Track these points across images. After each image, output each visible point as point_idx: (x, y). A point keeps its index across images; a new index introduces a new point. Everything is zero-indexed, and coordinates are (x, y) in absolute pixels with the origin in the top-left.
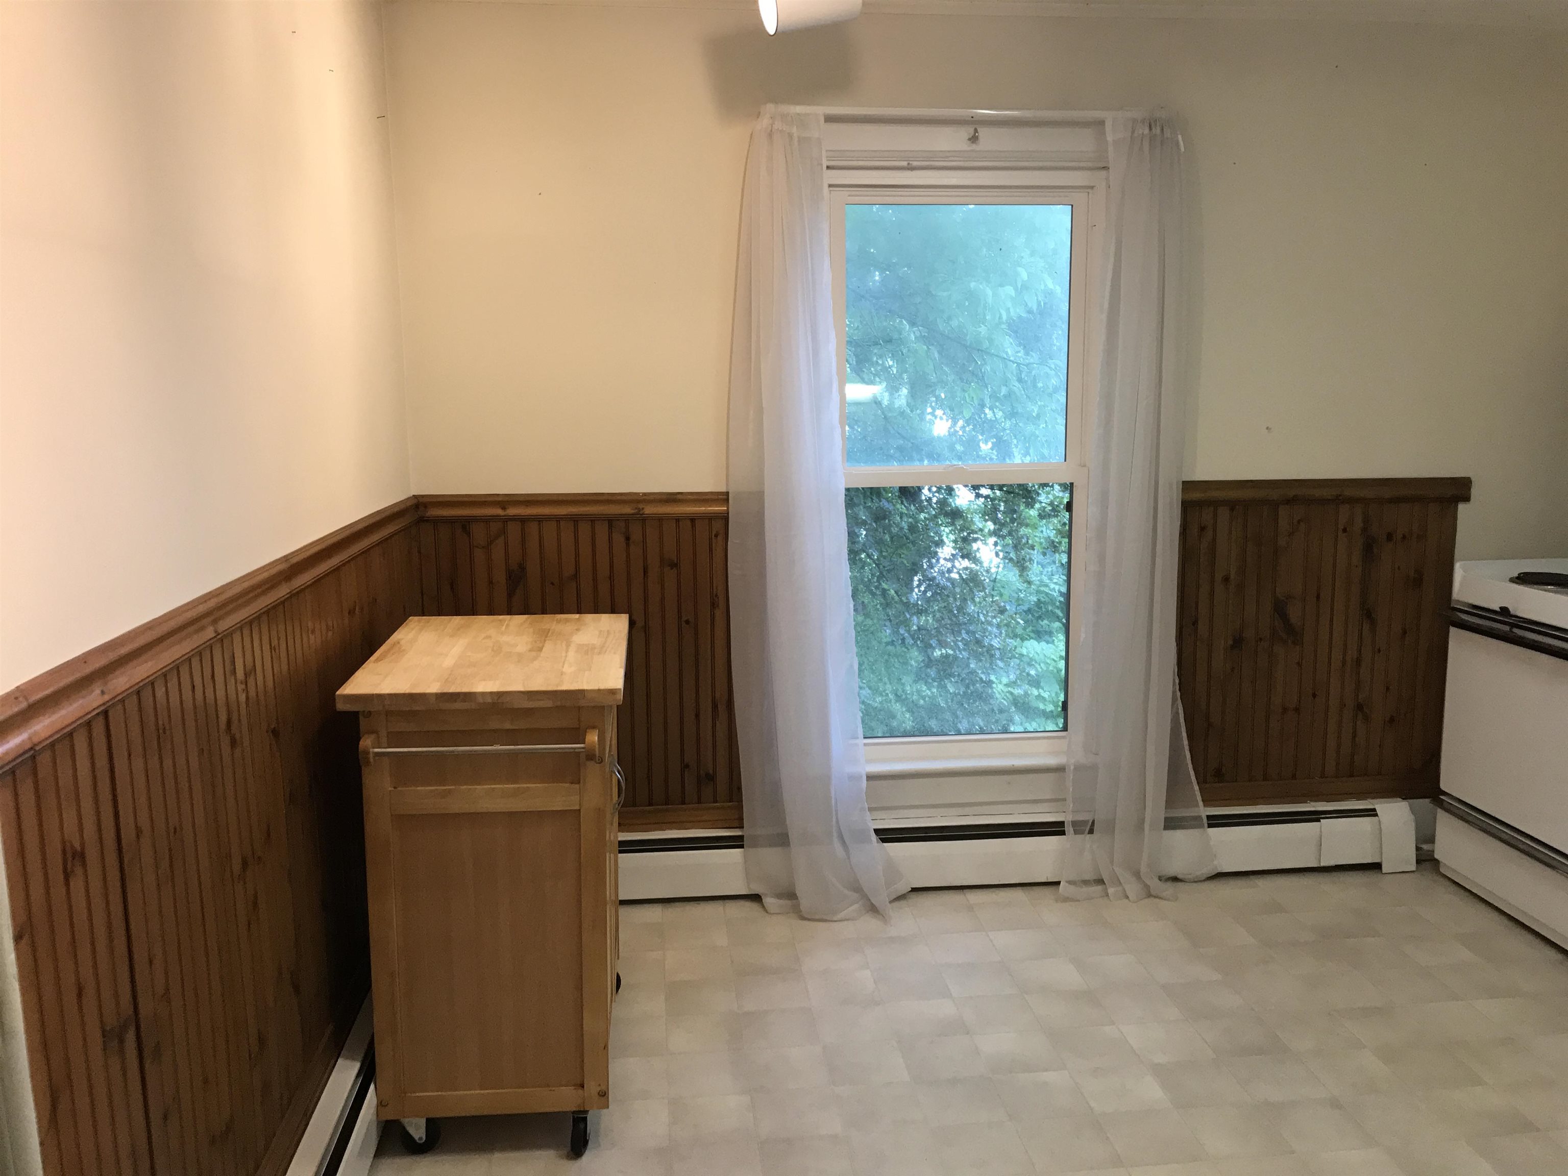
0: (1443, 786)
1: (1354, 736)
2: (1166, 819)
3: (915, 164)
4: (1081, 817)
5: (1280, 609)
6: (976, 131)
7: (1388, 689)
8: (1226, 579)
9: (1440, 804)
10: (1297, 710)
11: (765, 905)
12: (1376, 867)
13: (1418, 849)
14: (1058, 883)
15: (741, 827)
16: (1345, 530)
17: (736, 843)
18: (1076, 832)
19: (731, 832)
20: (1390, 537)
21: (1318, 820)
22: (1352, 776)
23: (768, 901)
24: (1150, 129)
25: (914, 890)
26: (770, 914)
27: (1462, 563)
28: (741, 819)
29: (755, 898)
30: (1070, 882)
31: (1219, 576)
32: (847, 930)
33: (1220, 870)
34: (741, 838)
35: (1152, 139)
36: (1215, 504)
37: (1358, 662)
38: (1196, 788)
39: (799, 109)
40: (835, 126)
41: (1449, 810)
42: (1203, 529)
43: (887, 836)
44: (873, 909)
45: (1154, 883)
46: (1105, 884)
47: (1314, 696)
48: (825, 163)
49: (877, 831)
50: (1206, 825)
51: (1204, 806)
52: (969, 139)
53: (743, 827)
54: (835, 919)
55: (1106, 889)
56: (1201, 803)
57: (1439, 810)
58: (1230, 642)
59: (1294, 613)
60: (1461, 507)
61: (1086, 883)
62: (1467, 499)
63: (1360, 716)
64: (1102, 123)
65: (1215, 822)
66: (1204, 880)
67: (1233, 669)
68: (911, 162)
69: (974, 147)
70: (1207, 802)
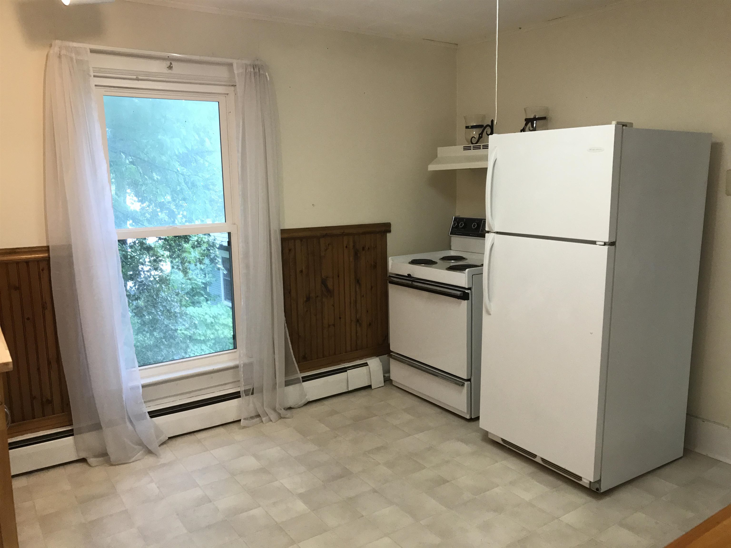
0: (391, 349)
1: (356, 333)
2: (286, 382)
3: (140, 77)
4: (248, 388)
5: (324, 282)
6: (171, 64)
7: (367, 311)
8: (301, 271)
9: (391, 356)
10: (334, 325)
11: (90, 463)
12: (369, 387)
13: (384, 376)
14: (240, 420)
15: (71, 424)
16: (346, 247)
17: (70, 433)
18: (246, 395)
19: (65, 428)
20: (363, 249)
21: (346, 371)
22: (357, 350)
23: (91, 460)
24: (254, 69)
25: (170, 438)
26: (93, 467)
27: (391, 257)
28: (71, 420)
29: (83, 460)
30: (245, 419)
31: (298, 271)
32: (138, 465)
33: (308, 400)
34: (72, 430)
35: (255, 73)
36: (295, 239)
37: (356, 302)
38: (296, 365)
39: (75, 44)
40: (94, 55)
41: (395, 359)
42: (290, 250)
43: (154, 414)
44: (150, 452)
45: (283, 412)
46: (261, 417)
47: (340, 318)
48: (92, 74)
49: (149, 413)
50: (302, 381)
51: (301, 373)
52: (167, 68)
53: (72, 425)
54: (130, 462)
55: (262, 419)
56: (299, 372)
57: (391, 359)
58: (305, 299)
59: (330, 284)
60: (388, 235)
61: (252, 418)
62: (390, 231)
63: (358, 325)
64: (231, 65)
65: (306, 379)
66: (303, 406)
67: (307, 311)
68: (138, 77)
69: (170, 71)
70: (302, 371)
